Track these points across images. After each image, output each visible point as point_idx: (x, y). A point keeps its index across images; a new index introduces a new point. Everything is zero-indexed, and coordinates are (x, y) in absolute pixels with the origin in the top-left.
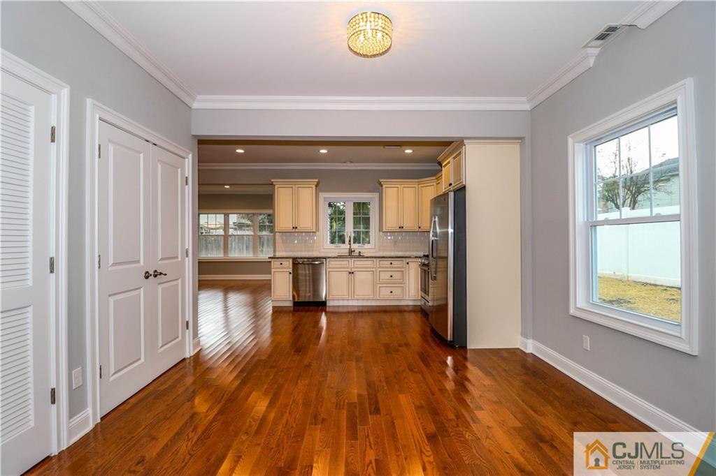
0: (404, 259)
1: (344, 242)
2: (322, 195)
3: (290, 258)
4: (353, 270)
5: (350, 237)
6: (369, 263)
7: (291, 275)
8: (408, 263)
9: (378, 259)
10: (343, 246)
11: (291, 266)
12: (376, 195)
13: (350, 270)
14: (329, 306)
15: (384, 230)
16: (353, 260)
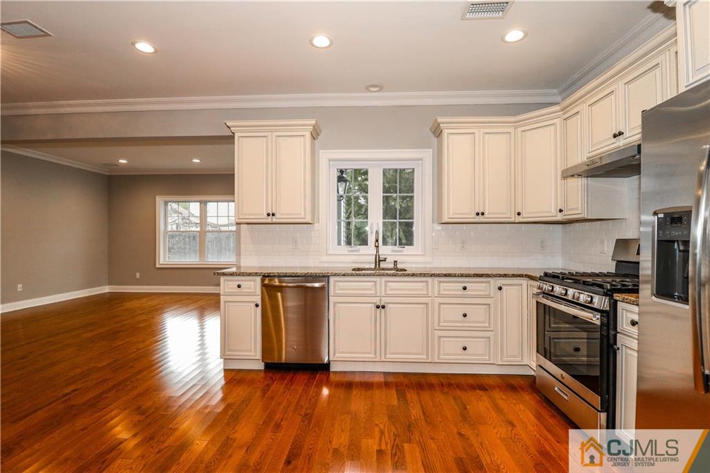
0: (492, 280)
1: (364, 242)
2: (325, 156)
3: (256, 274)
4: (384, 301)
5: (377, 232)
6: (416, 286)
7: (259, 310)
8: (500, 288)
9: (436, 280)
10: (363, 249)
11: (259, 292)
12: (427, 155)
13: (377, 301)
14: (335, 373)
15: (445, 219)
16: (384, 279)
